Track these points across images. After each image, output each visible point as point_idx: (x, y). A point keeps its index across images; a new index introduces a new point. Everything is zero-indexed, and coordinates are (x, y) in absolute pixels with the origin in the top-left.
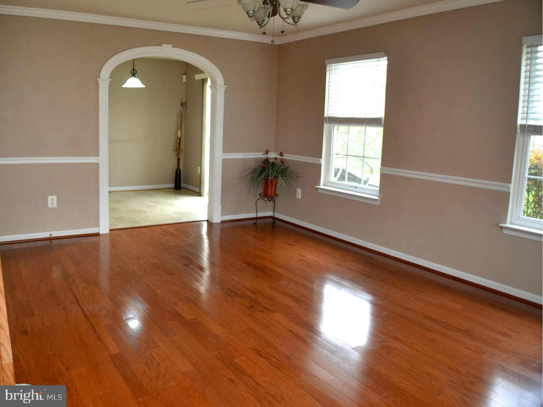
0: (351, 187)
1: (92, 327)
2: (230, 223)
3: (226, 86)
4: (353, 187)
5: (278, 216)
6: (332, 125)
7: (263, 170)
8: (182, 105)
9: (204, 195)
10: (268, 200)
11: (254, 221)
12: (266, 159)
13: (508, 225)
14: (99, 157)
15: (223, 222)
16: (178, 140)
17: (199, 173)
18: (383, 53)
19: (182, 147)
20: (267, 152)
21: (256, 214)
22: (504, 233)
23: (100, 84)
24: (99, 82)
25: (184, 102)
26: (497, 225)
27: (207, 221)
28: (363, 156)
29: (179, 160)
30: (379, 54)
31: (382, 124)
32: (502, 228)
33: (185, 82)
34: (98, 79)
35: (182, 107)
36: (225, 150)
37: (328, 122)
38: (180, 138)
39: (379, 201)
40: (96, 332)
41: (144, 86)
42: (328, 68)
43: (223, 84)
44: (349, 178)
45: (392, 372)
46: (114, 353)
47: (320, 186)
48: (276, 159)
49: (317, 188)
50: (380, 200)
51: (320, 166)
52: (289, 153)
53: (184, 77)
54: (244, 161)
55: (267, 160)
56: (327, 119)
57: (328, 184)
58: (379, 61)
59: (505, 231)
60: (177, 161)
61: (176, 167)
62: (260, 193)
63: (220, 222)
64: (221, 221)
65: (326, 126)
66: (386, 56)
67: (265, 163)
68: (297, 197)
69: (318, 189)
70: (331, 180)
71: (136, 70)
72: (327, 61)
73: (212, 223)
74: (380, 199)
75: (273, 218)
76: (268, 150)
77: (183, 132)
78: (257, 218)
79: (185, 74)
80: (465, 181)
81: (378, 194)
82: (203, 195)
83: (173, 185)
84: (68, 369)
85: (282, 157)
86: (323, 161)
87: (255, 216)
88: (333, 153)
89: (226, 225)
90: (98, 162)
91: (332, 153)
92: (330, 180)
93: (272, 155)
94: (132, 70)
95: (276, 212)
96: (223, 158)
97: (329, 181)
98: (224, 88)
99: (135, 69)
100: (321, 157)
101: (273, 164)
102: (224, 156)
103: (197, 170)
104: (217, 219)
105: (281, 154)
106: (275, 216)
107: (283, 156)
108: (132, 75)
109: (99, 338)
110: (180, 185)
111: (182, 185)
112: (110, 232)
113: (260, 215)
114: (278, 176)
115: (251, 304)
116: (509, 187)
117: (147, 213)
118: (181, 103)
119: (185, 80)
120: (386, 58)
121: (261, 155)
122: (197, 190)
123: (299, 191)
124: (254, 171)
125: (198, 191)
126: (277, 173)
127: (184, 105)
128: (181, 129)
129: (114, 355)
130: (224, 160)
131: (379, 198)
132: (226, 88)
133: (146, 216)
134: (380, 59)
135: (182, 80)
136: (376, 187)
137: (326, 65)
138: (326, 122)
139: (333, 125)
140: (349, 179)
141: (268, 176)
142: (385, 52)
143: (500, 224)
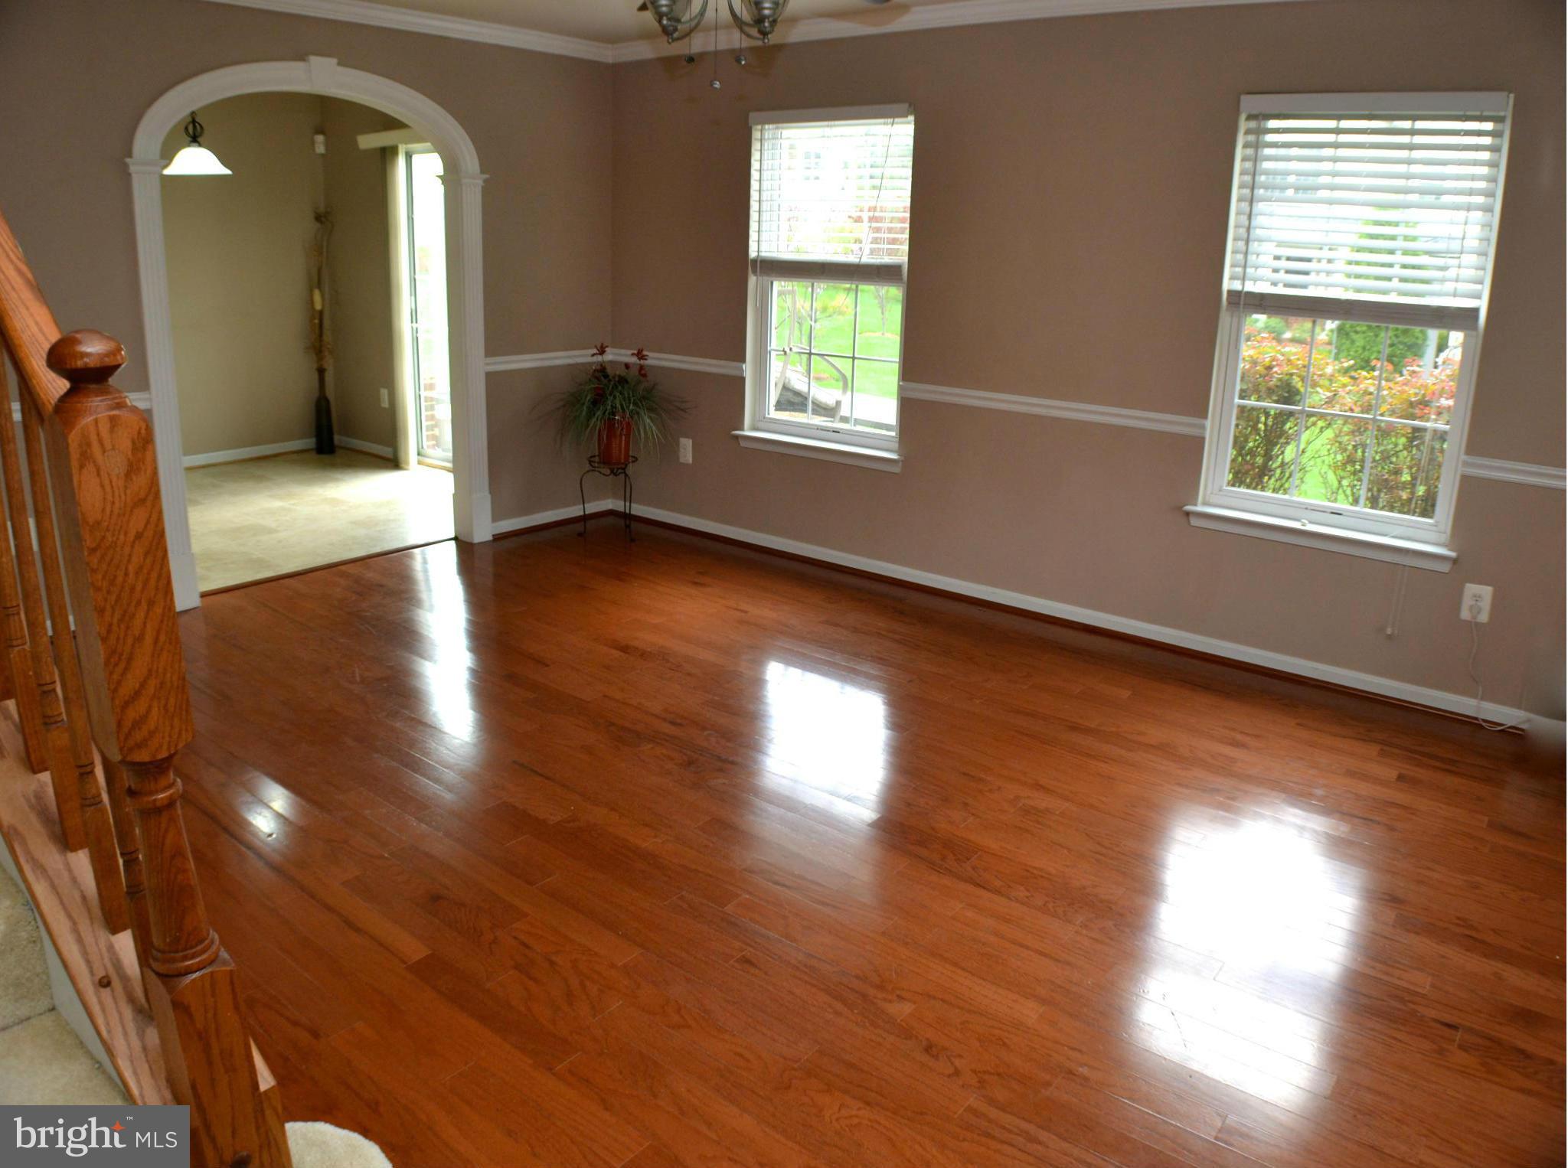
0: (822, 430)
1: (313, 897)
2: (514, 538)
3: (486, 176)
4: (828, 431)
5: (639, 510)
6: (766, 279)
7: (598, 399)
8: (318, 218)
9: (407, 463)
10: (612, 472)
11: (579, 527)
12: (599, 367)
13: (1200, 508)
14: (150, 393)
15: (498, 538)
16: (317, 321)
17: (385, 404)
18: (906, 106)
19: (328, 337)
20: (602, 352)
21: (582, 506)
22: (1192, 524)
23: (134, 175)
24: (132, 169)
25: (322, 209)
26: (1180, 508)
27: (456, 539)
28: (852, 355)
29: (321, 371)
30: (895, 107)
31: (902, 279)
32: (1188, 514)
33: (322, 155)
34: (128, 160)
35: (318, 225)
36: (491, 350)
37: (760, 272)
38: (321, 313)
39: (900, 464)
40: (330, 909)
41: (228, 172)
42: (756, 135)
43: (479, 171)
44: (813, 410)
45: (1067, 866)
46: (417, 957)
47: (743, 430)
48: (627, 366)
49: (737, 437)
50: (902, 461)
51: (742, 380)
52: (661, 351)
53: (320, 138)
54: (541, 374)
55: (602, 371)
56: (758, 263)
57: (761, 425)
58: (893, 124)
59: (1194, 521)
60: (316, 376)
61: (316, 394)
62: (589, 456)
63: (491, 538)
64: (493, 535)
65: (752, 280)
66: (911, 114)
67: (598, 378)
68: (682, 460)
69: (740, 440)
70: (769, 414)
71: (200, 124)
72: (752, 115)
73: (472, 545)
74: (903, 458)
75: (627, 517)
76: (602, 344)
77: (327, 296)
78: (585, 518)
79: (320, 131)
80: (1102, 414)
81: (896, 446)
82: (403, 465)
83: (310, 442)
84: (316, 1035)
85: (642, 362)
86: (748, 369)
87: (582, 513)
88: (772, 347)
89: (506, 544)
90: (148, 407)
91: (769, 348)
92: (767, 416)
93: (618, 355)
94: (189, 123)
95: (634, 503)
96: (487, 371)
97: (764, 418)
98: (480, 182)
99: (197, 120)
100: (744, 361)
101: (623, 381)
102: (488, 364)
103: (378, 399)
104: (483, 532)
105: (640, 355)
106: (632, 513)
107: (646, 359)
108: (190, 139)
109: (350, 924)
110: (331, 439)
111: (337, 439)
112: (202, 602)
113: (593, 507)
114: (638, 409)
115: (685, 754)
116: (1203, 427)
117: (276, 532)
118: (316, 213)
119: (320, 149)
120: (911, 118)
121: (584, 356)
122: (386, 451)
123: (686, 446)
124: (573, 401)
125: (390, 456)
126: (635, 404)
127: (323, 219)
128: (319, 286)
129: (419, 962)
130: (489, 376)
131: (899, 455)
132: (485, 181)
133: (280, 542)
134: (896, 120)
135: (314, 150)
136: (888, 427)
137: (751, 128)
138: (755, 272)
139: (771, 279)
140: (815, 412)
141: (614, 414)
142: (910, 106)
143: (1185, 506)
